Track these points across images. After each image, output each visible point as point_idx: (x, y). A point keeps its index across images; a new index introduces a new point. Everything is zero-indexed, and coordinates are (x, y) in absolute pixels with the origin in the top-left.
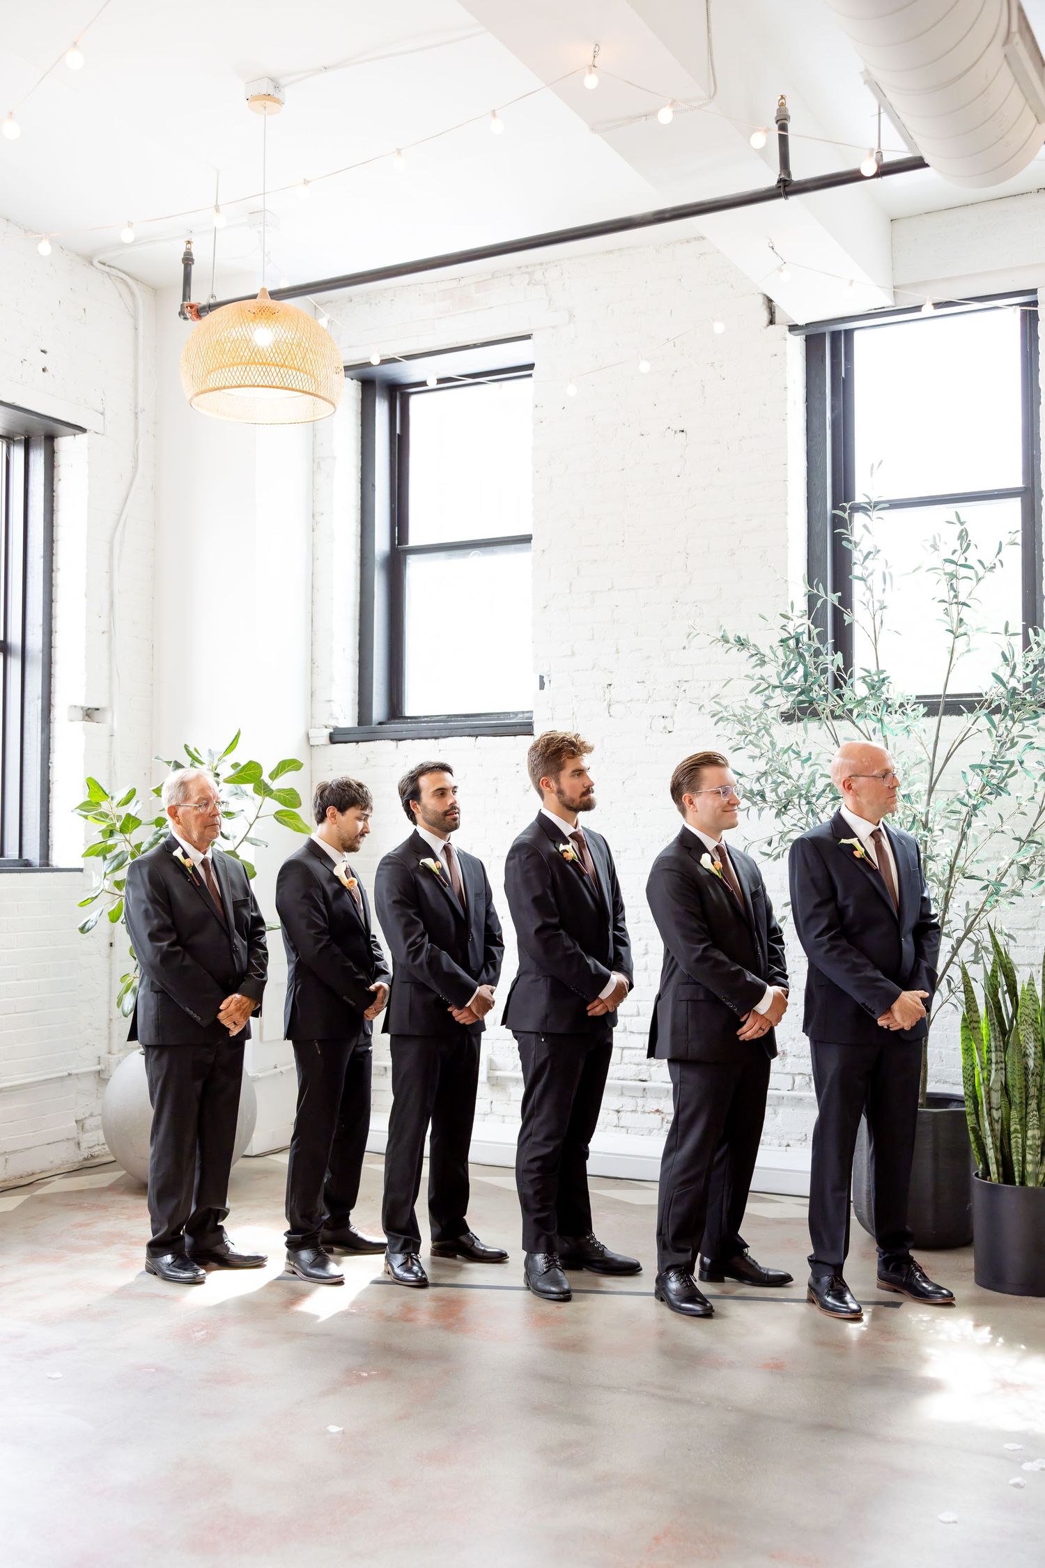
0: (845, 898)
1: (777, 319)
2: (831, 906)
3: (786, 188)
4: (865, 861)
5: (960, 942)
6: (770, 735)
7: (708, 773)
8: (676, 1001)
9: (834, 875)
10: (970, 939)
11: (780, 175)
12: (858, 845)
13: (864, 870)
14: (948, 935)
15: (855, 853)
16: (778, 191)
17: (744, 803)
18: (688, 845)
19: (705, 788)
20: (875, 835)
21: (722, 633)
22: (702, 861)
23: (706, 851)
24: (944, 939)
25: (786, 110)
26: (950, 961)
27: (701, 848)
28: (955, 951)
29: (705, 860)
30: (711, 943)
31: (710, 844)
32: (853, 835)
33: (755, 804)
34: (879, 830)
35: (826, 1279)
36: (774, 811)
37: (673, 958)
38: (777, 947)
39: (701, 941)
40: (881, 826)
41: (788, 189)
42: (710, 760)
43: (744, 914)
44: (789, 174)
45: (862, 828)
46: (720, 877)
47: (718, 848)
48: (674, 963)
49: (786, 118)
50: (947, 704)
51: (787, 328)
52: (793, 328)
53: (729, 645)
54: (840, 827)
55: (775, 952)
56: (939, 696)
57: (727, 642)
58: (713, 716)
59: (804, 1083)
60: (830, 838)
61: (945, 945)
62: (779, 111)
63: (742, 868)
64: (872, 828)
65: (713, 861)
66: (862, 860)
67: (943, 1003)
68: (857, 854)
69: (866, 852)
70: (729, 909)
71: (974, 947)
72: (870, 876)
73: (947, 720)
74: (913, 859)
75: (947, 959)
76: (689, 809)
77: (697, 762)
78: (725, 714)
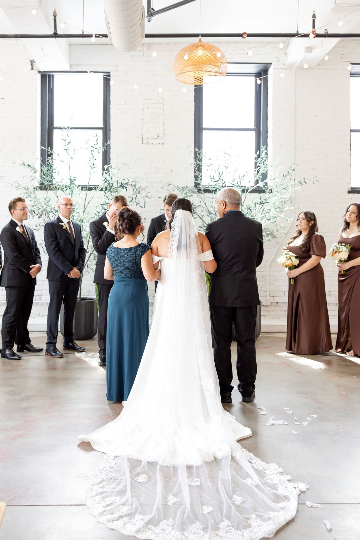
0: (60, 240)
1: (34, 68)
2: (55, 242)
3: (55, 35)
4: (66, 230)
5: (91, 254)
6: (35, 194)
7: (19, 204)
8: (9, 269)
9: (57, 234)
10: (93, 254)
11: (54, 31)
12: (64, 225)
13: (66, 233)
14: (88, 252)
15: (63, 227)
16: (54, 36)
17: (29, 214)
18: (13, 224)
19: (17, 208)
20: (69, 223)
21: (23, 163)
22: (17, 229)
23: (18, 226)
24: (87, 253)
25: (56, 12)
26: (88, 260)
27: (17, 225)
28: (89, 257)
29: (18, 229)
30: (18, 253)
31: (19, 224)
32: (62, 222)
33: (32, 214)
34: (70, 221)
35: (51, 348)
36: (38, 216)
37: (7, 257)
38: (39, 254)
39: (16, 252)
40: (70, 220)
41: (56, 36)
42: (20, 200)
43: (29, 244)
44: (56, 31)
45: (65, 221)
46: (22, 233)
47: (22, 226)
48: (7, 259)
49: (56, 15)
50: (89, 187)
51: (37, 72)
52: (39, 72)
53: (25, 166)
54: (59, 220)
55: (38, 255)
56: (87, 185)
57: (25, 165)
58: (16, 187)
59: (39, 298)
60: (56, 223)
61: (87, 255)
62: (54, 12)
63: (29, 231)
64: (67, 221)
65: (20, 229)
66: (65, 229)
67: (86, 271)
68: (64, 228)
69: (66, 227)
70: (25, 243)
71: (94, 255)
72: (67, 234)
73: (89, 192)
74: (79, 230)
75: (87, 259)
76: (13, 214)
77: (16, 200)
78: (20, 187)
